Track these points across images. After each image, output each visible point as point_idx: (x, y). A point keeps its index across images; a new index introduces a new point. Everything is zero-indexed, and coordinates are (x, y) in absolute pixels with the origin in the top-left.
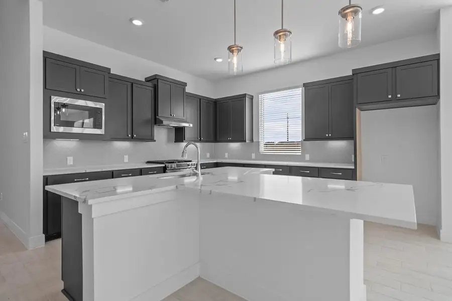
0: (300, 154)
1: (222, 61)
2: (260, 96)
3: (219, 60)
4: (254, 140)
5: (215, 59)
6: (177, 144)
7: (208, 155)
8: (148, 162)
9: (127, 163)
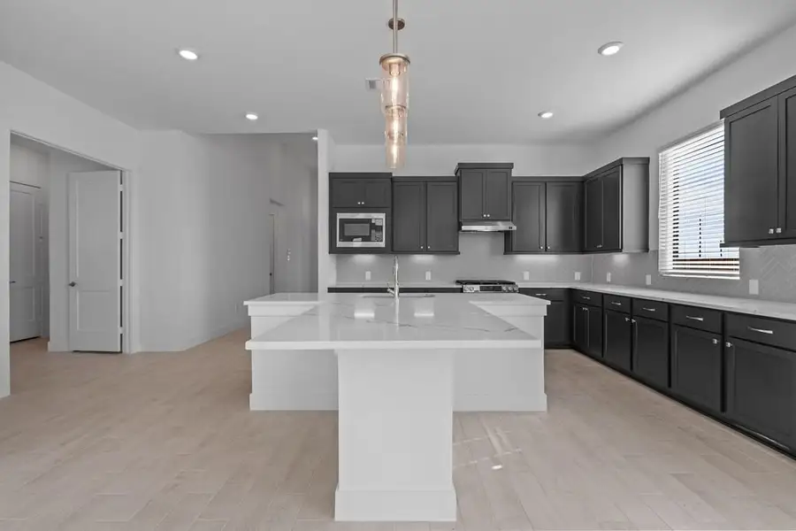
0: (738, 278)
1: (553, 116)
2: (660, 154)
3: (547, 115)
4: (651, 249)
5: (539, 115)
6: (508, 257)
7: (578, 276)
8: (458, 282)
9: (428, 280)
